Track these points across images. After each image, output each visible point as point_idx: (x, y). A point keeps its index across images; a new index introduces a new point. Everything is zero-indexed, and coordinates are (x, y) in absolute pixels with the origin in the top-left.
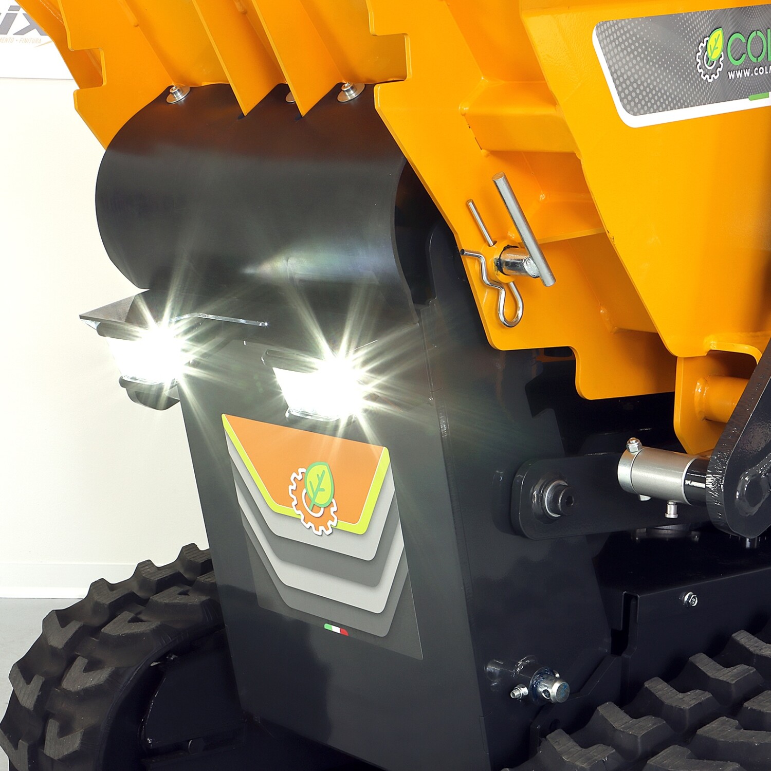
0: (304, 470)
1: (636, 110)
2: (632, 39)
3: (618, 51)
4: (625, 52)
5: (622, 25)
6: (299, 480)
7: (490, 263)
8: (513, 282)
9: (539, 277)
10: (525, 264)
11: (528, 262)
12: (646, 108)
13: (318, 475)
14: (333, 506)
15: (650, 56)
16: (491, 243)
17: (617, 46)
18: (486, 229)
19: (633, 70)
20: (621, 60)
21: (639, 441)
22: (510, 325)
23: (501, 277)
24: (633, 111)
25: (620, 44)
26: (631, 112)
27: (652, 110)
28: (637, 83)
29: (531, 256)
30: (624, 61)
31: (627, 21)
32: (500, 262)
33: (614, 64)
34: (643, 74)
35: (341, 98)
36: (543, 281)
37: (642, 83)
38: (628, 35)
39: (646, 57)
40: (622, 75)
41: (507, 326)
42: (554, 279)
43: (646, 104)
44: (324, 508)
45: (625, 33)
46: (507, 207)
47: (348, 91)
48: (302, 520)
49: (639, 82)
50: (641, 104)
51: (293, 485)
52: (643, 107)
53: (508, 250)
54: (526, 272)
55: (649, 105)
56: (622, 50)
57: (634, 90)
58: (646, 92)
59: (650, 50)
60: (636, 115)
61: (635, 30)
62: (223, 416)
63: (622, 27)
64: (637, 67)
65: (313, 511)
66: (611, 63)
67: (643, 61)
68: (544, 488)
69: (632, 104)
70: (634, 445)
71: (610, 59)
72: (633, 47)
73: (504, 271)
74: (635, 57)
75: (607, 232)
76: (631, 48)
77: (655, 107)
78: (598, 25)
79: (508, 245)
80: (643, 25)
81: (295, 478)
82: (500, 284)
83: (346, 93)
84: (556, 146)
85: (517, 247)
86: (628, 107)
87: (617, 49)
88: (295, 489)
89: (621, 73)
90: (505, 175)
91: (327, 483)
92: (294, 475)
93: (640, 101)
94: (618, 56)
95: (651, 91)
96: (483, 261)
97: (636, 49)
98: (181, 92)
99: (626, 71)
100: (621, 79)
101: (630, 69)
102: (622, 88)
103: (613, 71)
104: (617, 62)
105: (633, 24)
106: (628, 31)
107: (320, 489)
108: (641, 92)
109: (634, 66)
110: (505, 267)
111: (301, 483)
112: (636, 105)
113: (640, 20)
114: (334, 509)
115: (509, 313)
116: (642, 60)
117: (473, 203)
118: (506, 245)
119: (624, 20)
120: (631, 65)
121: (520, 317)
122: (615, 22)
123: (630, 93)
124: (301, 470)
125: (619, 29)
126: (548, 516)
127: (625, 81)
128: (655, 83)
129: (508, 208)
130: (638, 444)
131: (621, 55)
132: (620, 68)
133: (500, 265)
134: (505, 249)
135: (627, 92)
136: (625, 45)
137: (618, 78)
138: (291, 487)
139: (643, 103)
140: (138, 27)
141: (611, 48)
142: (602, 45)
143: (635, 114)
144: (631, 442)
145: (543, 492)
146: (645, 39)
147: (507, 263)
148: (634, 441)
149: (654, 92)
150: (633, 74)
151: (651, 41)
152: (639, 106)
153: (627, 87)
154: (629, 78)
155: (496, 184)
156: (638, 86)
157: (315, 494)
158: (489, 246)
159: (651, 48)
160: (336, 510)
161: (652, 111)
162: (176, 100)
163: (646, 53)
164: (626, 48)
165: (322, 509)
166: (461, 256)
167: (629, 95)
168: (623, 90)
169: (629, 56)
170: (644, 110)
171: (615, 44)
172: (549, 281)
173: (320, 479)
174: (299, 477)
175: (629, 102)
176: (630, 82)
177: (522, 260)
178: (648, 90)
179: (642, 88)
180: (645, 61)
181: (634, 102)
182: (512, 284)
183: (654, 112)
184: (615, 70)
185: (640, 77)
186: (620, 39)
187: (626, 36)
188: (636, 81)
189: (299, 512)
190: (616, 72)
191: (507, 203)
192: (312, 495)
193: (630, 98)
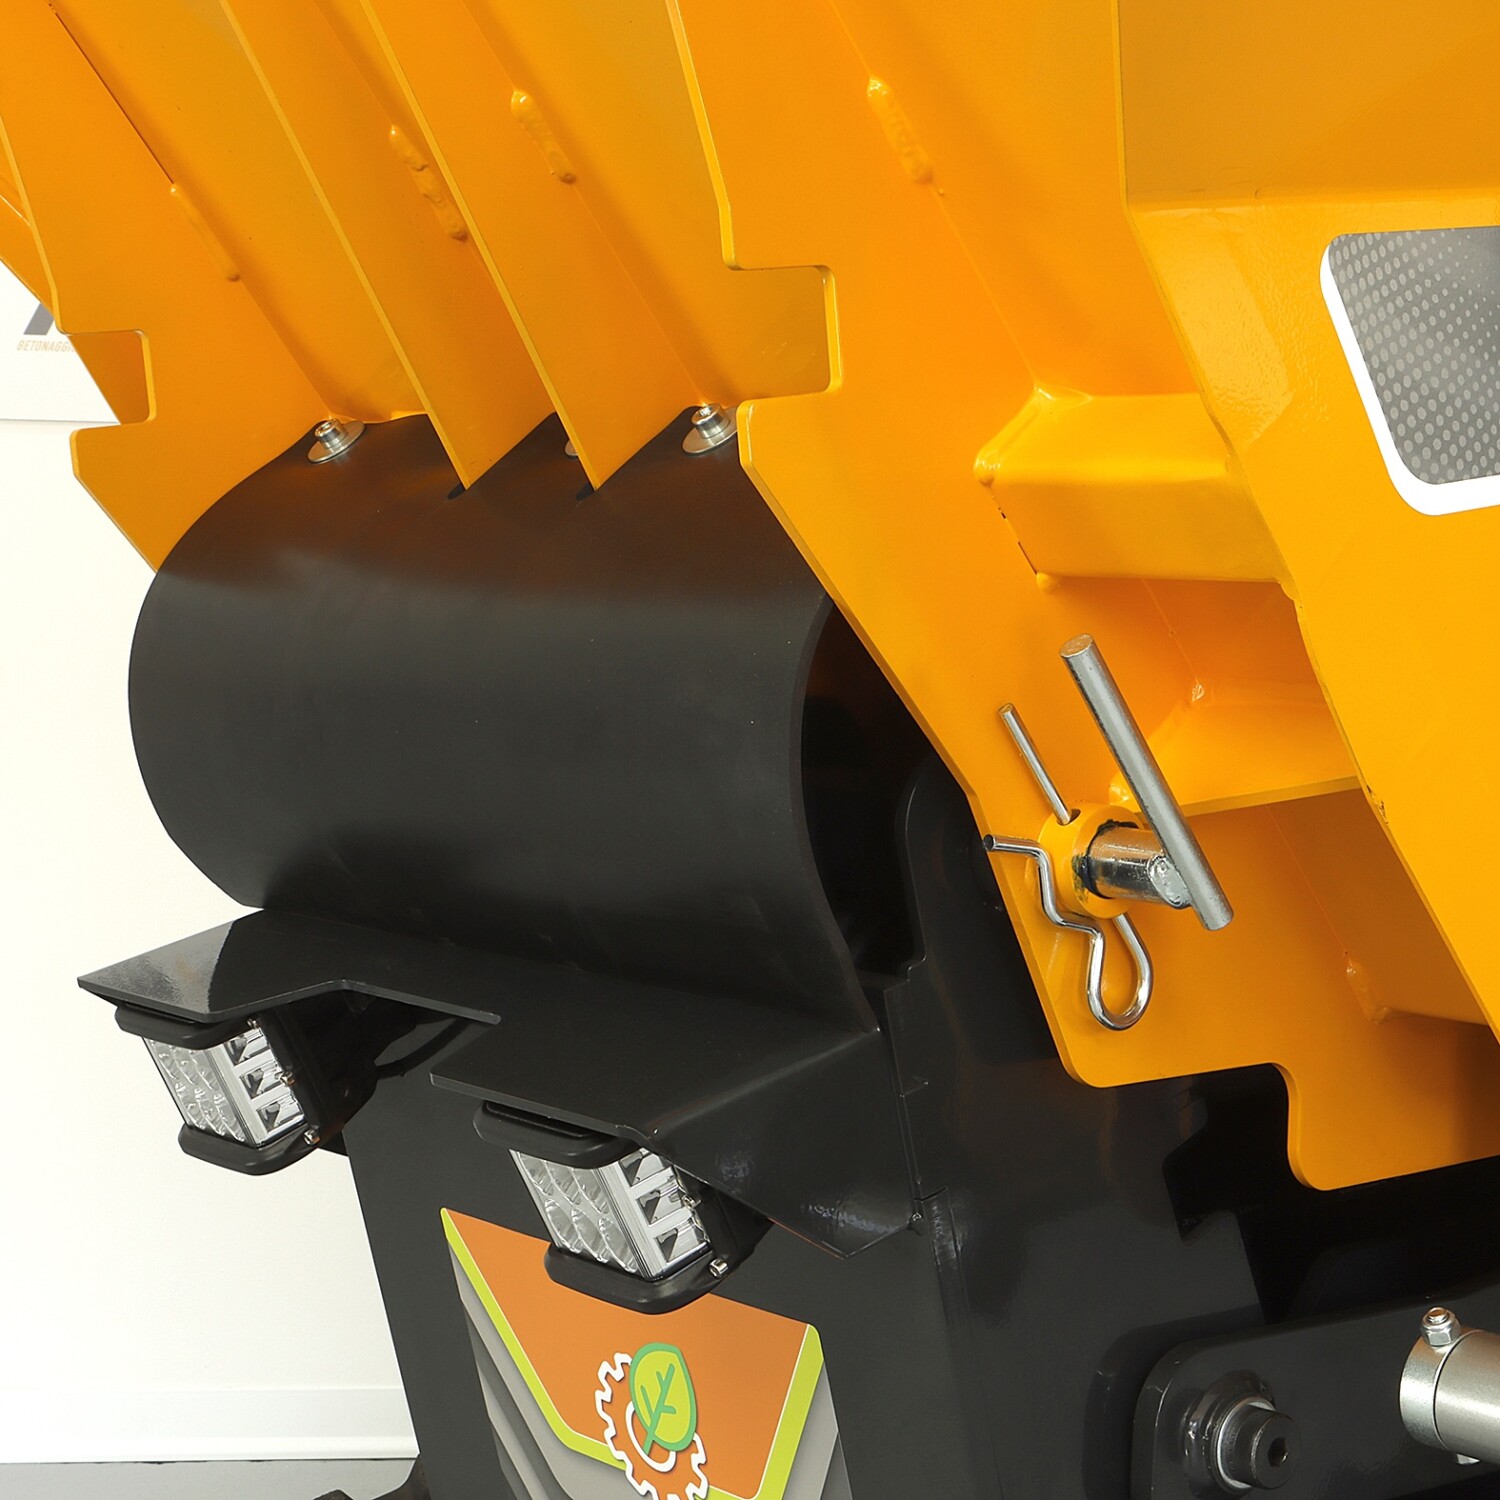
0: (627, 1359)
1: (1435, 469)
2: (1423, 285)
3: (1387, 314)
4: (1406, 317)
5: (1396, 246)
6: (618, 1379)
7: (1062, 867)
8: (1126, 915)
9: (1189, 905)
10: (1152, 873)
11: (1159, 869)
12: (1460, 464)
13: (658, 1373)
14: (697, 1452)
15: (1470, 331)
16: (1066, 816)
17: (1384, 301)
18: (1051, 782)
19: (1427, 366)
20: (1395, 337)
21: (1452, 1315)
22: (1118, 1021)
23: (1093, 904)
24: (1428, 472)
25: (1392, 297)
26: (1423, 475)
27: (1475, 469)
28: (1437, 400)
29: (1168, 854)
30: (1403, 341)
31: (1409, 236)
32: (1089, 867)
33: (1377, 348)
34: (1453, 376)
35: (691, 445)
36: (1201, 917)
37: (1451, 399)
38: (1412, 273)
39: (1458, 330)
40: (1399, 377)
41: (1109, 1026)
42: (1229, 909)
43: (1461, 455)
44: (677, 1452)
45: (1404, 268)
46: (1101, 725)
47: (706, 426)
48: (629, 1474)
49: (1442, 397)
50: (1449, 455)
51: (603, 1390)
52: (1452, 463)
53: (1109, 833)
54: (1155, 893)
55: (1469, 456)
56: (1399, 313)
57: (1431, 418)
58: (1461, 423)
59: (1468, 314)
60: (1436, 483)
61: (1431, 262)
62: (444, 1211)
63: (1398, 253)
64: (1438, 358)
65: (652, 1455)
66: (1370, 346)
67: (1451, 344)
68: (1215, 1420)
69: (1427, 453)
70: (1440, 1326)
71: (1368, 335)
72: (1425, 305)
73: (1100, 887)
74: (1432, 332)
75: (1366, 791)
76: (1421, 309)
77: (1484, 461)
78: (1336, 244)
79: (1110, 821)
80: (1450, 249)
81: (608, 1373)
82: (1090, 921)
83: (705, 432)
84: (1229, 565)
85: (1132, 825)
86: (1416, 462)
87: (1386, 308)
88: (608, 1400)
89: (1397, 371)
90: (1093, 643)
91: (680, 1395)
92: (605, 1367)
93: (1446, 446)
94: (1387, 327)
95: (1472, 422)
96: (1044, 861)
97: (1434, 310)
98: (342, 436)
99: (1409, 368)
100: (1397, 389)
101: (1418, 363)
102: (1400, 410)
103: (1376, 366)
104: (1386, 343)
105: (1424, 246)
106: (1413, 263)
107: (664, 1407)
108: (1448, 422)
109: (1429, 355)
110: (1101, 878)
111: (623, 1388)
112: (1436, 456)
113: (1443, 234)
114: (698, 1458)
115: (1114, 993)
116: (1449, 339)
117: (1015, 713)
118: (1105, 821)
119: (1402, 233)
120: (1420, 351)
121: (1142, 1005)
122: (1378, 237)
123: (1420, 426)
124: (620, 1358)
125: (1390, 257)
126: (1221, 1486)
127: (1405, 395)
128: (1482, 401)
129: (1104, 730)
130: (1450, 1326)
131: (1397, 325)
132: (1392, 360)
133: (1088, 873)
134: (1101, 830)
135: (1411, 421)
136: (1405, 300)
137: (1389, 385)
138: (600, 1396)
139: (1453, 450)
140: (240, 282)
141: (1368, 306)
142: (1347, 297)
143: (1433, 480)
144: (1433, 1319)
145: (1212, 1427)
146: (1455, 286)
147: (1107, 869)
148: (1440, 1318)
149: (1480, 423)
150: (1426, 377)
151: (1470, 292)
152: (1444, 458)
153: (1413, 409)
154: (1415, 386)
155: (1070, 666)
156: (1441, 408)
157: (655, 1418)
158: (1061, 823)
159: (1471, 308)
160: (703, 1462)
161: (1476, 474)
162: (330, 453)
163: (1459, 321)
164: (1407, 309)
165: (673, 1455)
166: (988, 853)
167: (1416, 429)
168: (1403, 418)
169: (1417, 328)
170: (1456, 470)
171: (1381, 295)
172: (1219, 918)
173: (665, 1385)
174: (618, 1374)
175: (1418, 449)
176: (1421, 396)
177: (1145, 861)
178: (1465, 417)
179: (1449, 412)
180: (1457, 342)
181: (1432, 448)
182: (1122, 919)
183: (1482, 474)
184: (1381, 363)
185: (1444, 384)
186: (1393, 283)
187: (1407, 275)
188: (1434, 394)
189: (621, 1455)
190: (1383, 368)
191: (1101, 717)
192: (647, 1421)
193: (1419, 438)
